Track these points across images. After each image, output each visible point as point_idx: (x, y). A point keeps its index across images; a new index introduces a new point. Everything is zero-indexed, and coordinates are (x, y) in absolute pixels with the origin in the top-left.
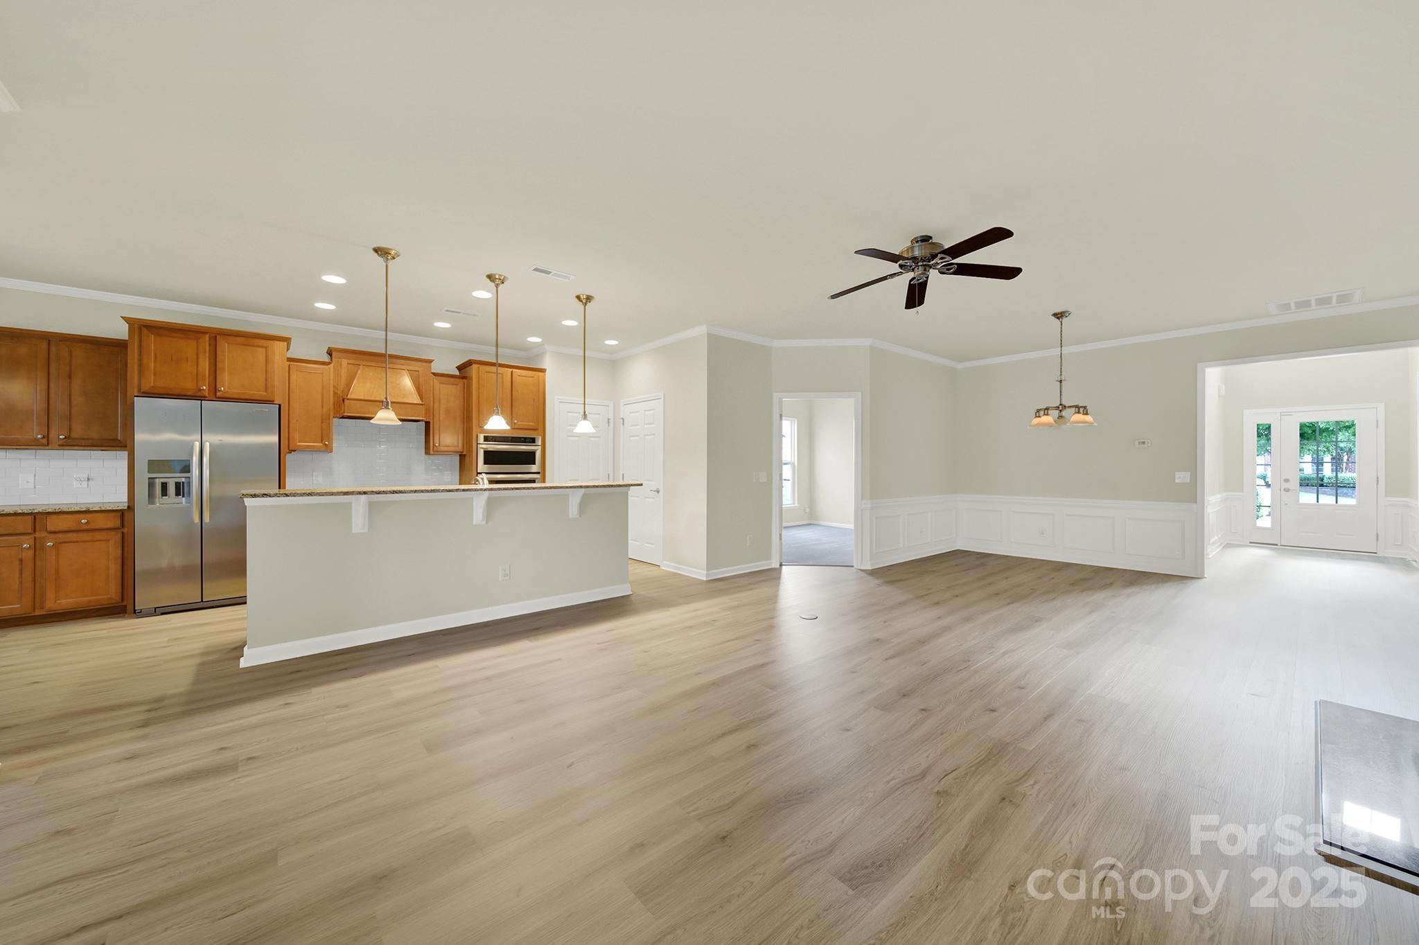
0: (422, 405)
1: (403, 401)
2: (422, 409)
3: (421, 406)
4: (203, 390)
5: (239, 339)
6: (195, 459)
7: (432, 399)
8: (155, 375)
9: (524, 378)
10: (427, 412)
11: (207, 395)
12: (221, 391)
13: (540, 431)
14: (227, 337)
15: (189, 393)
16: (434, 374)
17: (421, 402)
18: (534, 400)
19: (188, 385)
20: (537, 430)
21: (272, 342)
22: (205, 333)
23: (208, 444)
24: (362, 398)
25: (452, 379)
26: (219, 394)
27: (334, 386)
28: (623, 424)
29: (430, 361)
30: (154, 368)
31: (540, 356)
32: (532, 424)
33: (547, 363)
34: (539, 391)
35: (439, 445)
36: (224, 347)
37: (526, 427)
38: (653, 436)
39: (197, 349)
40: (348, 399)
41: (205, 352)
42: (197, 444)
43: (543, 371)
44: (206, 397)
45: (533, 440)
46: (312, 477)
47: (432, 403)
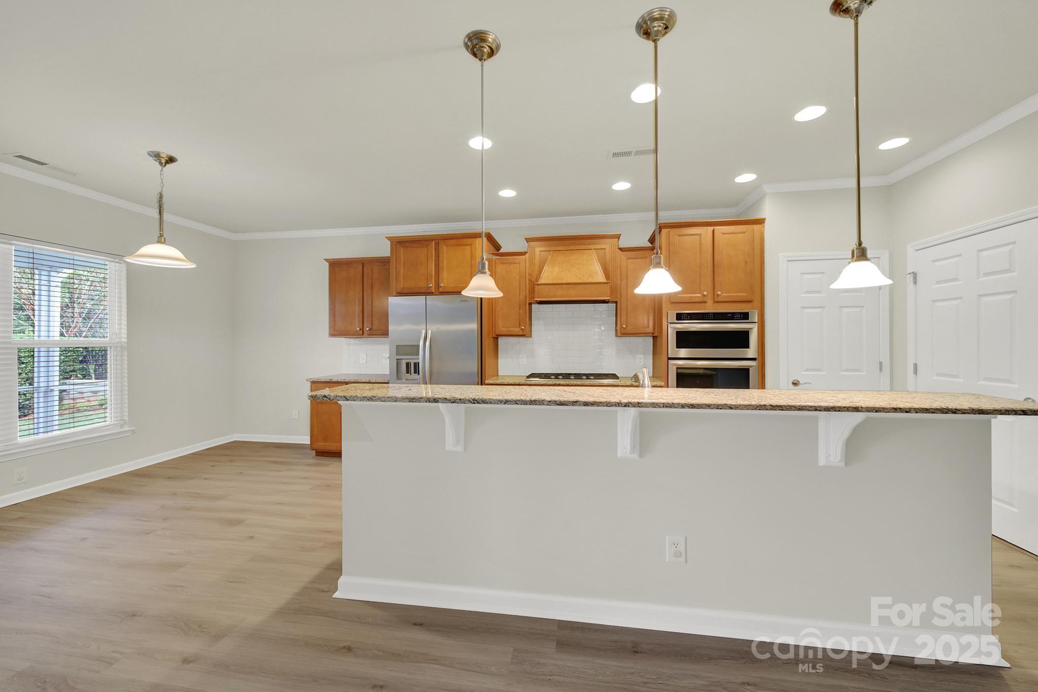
0: (607, 283)
1: (588, 281)
2: (607, 287)
3: (606, 285)
4: (431, 287)
5: (453, 241)
6: (421, 343)
7: (619, 277)
8: (404, 279)
9: (731, 235)
10: (614, 290)
11: (434, 291)
12: (441, 286)
13: (757, 302)
14: (446, 241)
15: (423, 291)
16: (621, 249)
17: (606, 281)
18: (746, 263)
19: (422, 284)
20: (750, 302)
21: (474, 239)
22: (433, 240)
23: (430, 331)
24: (551, 282)
25: (640, 253)
26: (441, 290)
27: (529, 274)
28: (915, 283)
29: (618, 237)
30: (404, 273)
31: (758, 203)
32: (742, 295)
33: (768, 211)
34: (753, 250)
35: (627, 327)
36: (444, 249)
37: (733, 300)
38: (958, 301)
39: (428, 254)
40: (537, 285)
41: (432, 256)
42: (424, 331)
43: (761, 222)
44: (433, 293)
45: (745, 316)
46: (519, 358)
47: (619, 282)
